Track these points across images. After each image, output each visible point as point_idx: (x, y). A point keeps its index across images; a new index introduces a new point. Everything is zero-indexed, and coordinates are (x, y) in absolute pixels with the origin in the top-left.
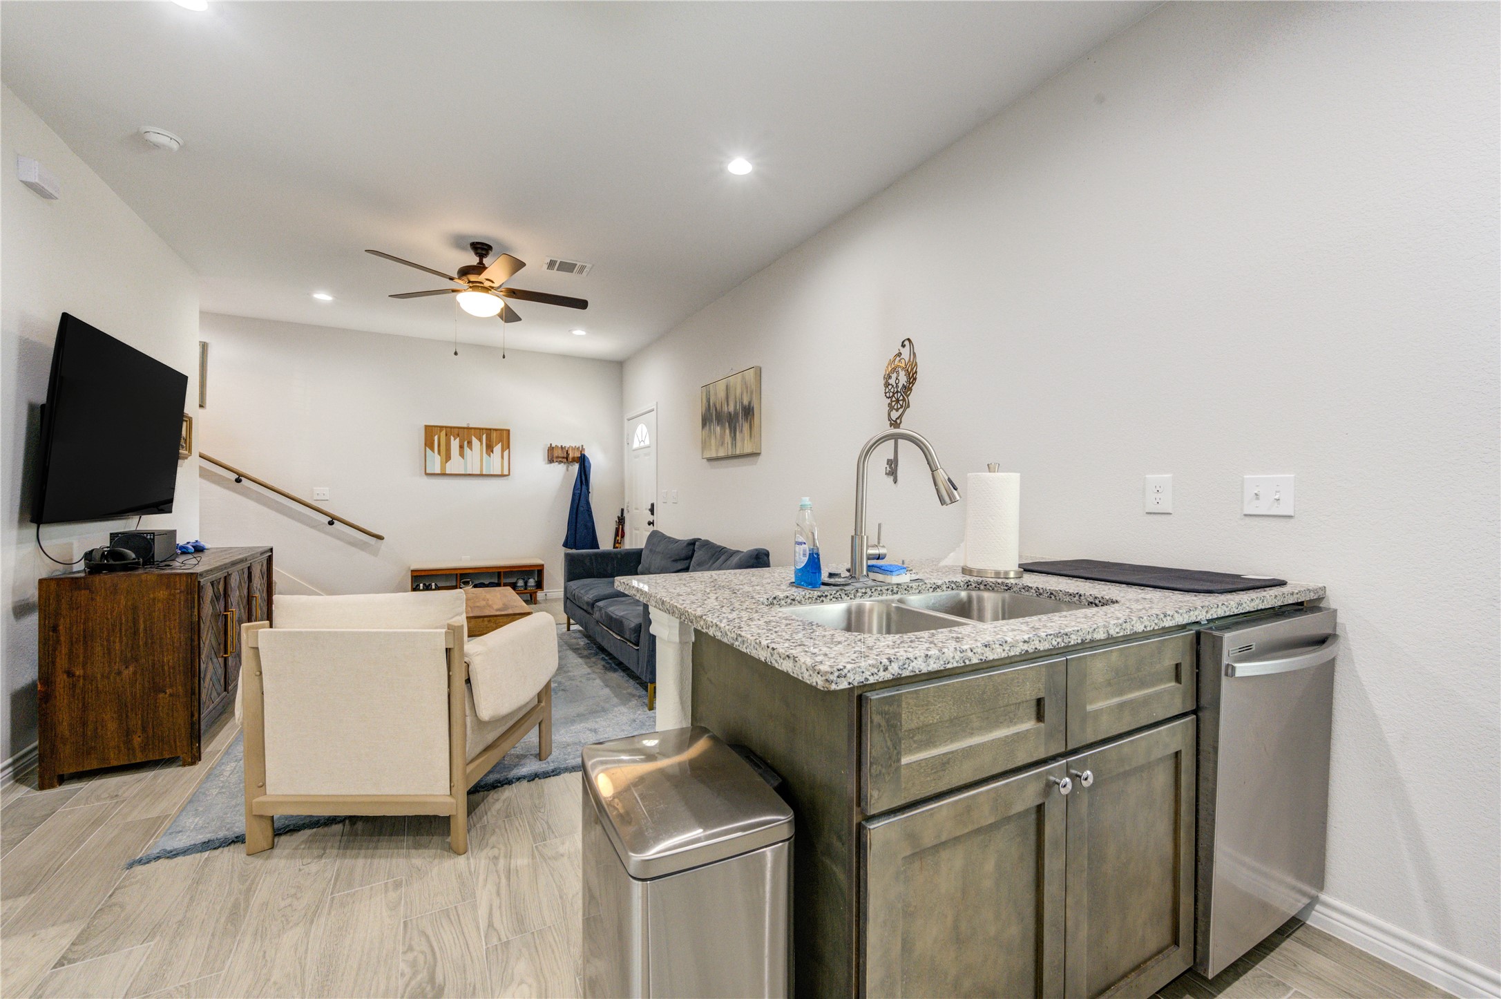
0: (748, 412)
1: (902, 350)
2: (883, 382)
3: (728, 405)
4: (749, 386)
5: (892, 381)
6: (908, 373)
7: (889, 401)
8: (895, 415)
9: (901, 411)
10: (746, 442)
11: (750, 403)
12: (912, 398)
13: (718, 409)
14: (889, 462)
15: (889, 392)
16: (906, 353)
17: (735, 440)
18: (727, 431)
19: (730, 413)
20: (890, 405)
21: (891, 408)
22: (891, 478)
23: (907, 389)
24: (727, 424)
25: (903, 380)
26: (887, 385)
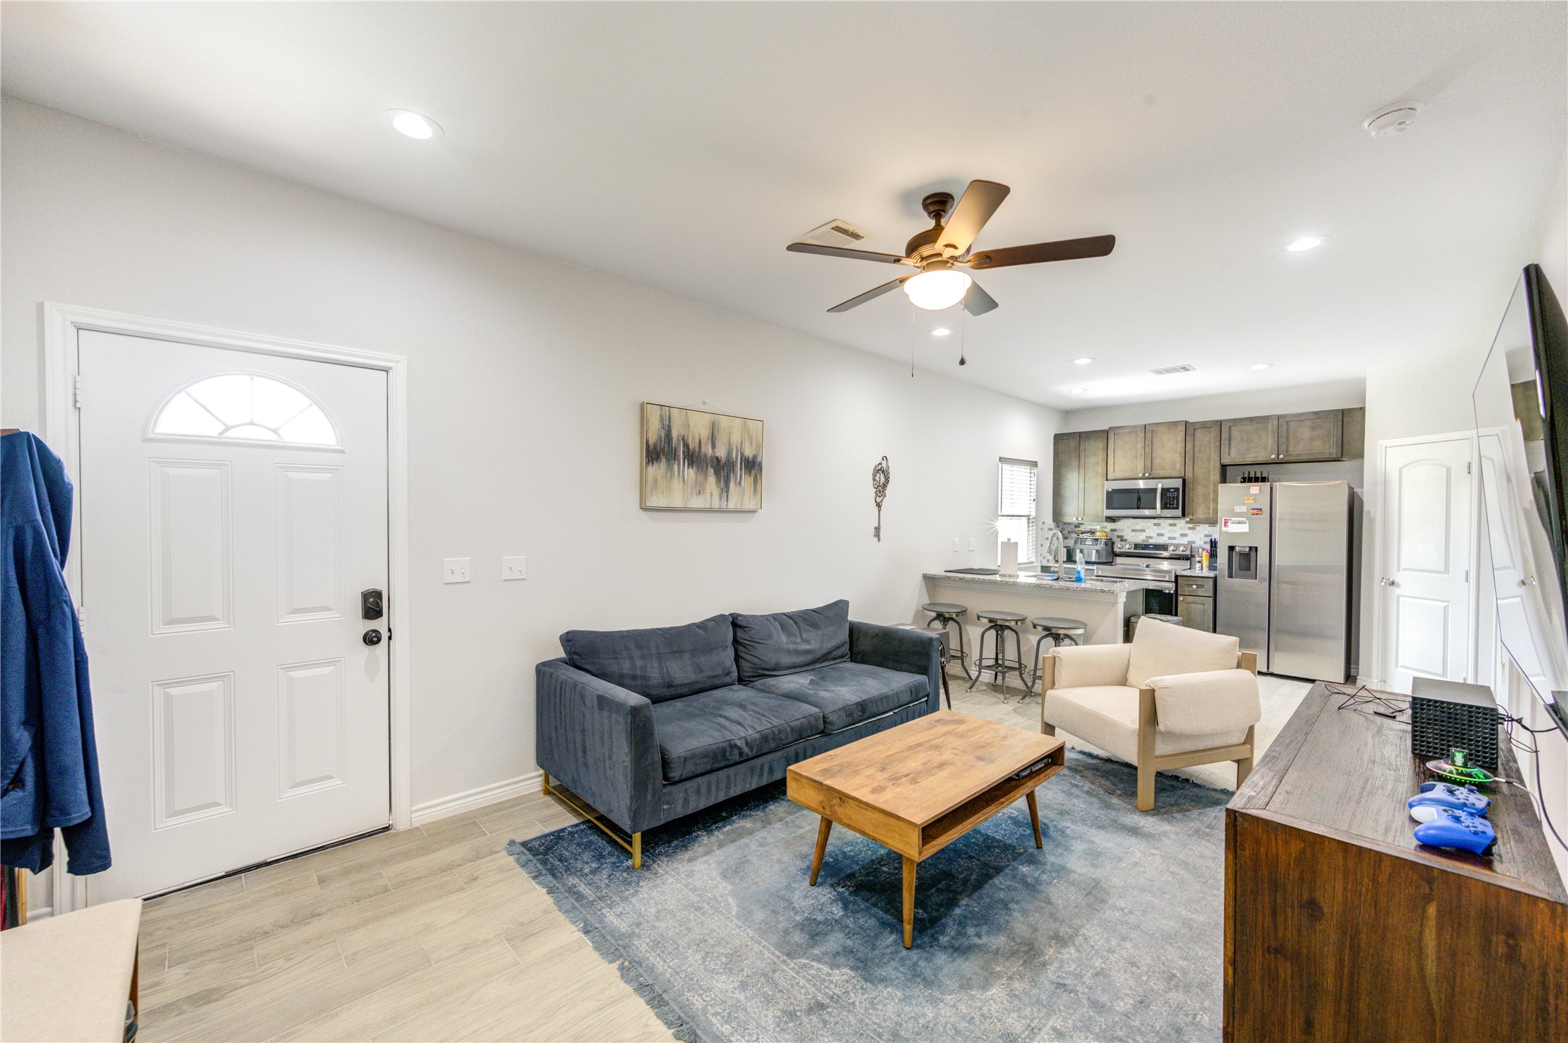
0: (752, 465)
1: (882, 462)
2: (872, 477)
3: (714, 447)
4: (754, 438)
5: (877, 478)
6: (885, 476)
7: (875, 490)
8: (879, 500)
9: (882, 498)
10: (746, 496)
11: (755, 457)
12: (888, 491)
13: (691, 447)
14: (876, 528)
15: (876, 484)
16: (884, 462)
17: (727, 492)
18: (712, 479)
19: (718, 460)
20: (876, 492)
21: (877, 495)
22: (876, 539)
23: (885, 486)
24: (711, 471)
25: (883, 480)
26: (874, 480)
